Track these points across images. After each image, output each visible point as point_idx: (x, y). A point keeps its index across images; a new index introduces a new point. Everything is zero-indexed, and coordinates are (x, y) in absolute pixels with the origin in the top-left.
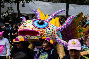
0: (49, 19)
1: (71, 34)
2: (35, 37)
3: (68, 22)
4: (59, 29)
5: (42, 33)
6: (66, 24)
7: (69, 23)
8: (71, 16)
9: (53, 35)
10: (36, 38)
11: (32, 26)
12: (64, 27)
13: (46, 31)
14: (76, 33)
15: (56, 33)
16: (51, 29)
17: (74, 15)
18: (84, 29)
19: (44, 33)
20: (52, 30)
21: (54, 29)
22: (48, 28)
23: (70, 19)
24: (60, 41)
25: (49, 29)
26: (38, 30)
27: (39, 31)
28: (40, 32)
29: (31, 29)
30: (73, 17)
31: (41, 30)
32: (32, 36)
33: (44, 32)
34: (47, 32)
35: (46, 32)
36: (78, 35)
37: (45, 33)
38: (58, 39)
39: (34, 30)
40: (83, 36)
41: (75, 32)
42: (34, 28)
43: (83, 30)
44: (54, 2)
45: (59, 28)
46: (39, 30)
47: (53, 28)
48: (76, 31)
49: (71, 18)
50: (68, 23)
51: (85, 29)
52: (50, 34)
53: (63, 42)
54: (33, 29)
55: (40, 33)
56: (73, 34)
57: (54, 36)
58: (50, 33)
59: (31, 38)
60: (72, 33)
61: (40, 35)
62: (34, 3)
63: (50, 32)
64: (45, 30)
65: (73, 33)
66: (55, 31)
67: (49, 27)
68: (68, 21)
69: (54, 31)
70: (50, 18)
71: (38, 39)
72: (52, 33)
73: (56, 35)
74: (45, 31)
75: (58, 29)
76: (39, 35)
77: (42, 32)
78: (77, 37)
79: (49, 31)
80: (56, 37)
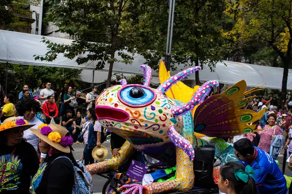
0: (165, 86)
1: (223, 123)
2: (122, 124)
3: (198, 96)
4: (178, 111)
5: (136, 116)
6: (194, 101)
7: (200, 97)
8: (208, 82)
9: (162, 124)
10: (124, 127)
11: (116, 100)
12: (188, 106)
13: (145, 112)
14: (236, 123)
15: (171, 120)
16: (157, 109)
17: (214, 81)
18: (254, 114)
19: (140, 118)
20: (160, 111)
21: (165, 108)
22: (149, 107)
23: (204, 88)
24: (176, 138)
25: (153, 108)
26: (127, 109)
27: (128, 112)
28: (131, 113)
29: (113, 106)
30: (211, 85)
31: (133, 111)
32: (115, 122)
33: (140, 115)
34: (146, 114)
35: (145, 116)
36: (240, 128)
37: (142, 118)
38: (173, 134)
39: (118, 108)
40: (252, 130)
41: (234, 120)
42: (120, 104)
43: (252, 116)
44: (260, 65)
45: (178, 109)
46: (129, 110)
47: (165, 106)
48: (235, 117)
49: (208, 86)
50: (198, 98)
51: (257, 116)
52: (153, 121)
53: (181, 142)
54: (116, 105)
55: (130, 115)
56: (229, 124)
57: (164, 125)
58: (153, 118)
59: (113, 125)
60: (226, 122)
61: (131, 120)
62: (225, 64)
63: (155, 115)
64: (142, 110)
65: (228, 122)
66: (168, 114)
67: (154, 104)
68: (199, 94)
69: (164, 115)
70: (166, 84)
71: (127, 129)
72: (160, 117)
73: (170, 124)
74: (142, 113)
75: (175, 110)
76: (129, 121)
77: (136, 114)
78: (237, 131)
79: (151, 114)
80: (169, 129)
